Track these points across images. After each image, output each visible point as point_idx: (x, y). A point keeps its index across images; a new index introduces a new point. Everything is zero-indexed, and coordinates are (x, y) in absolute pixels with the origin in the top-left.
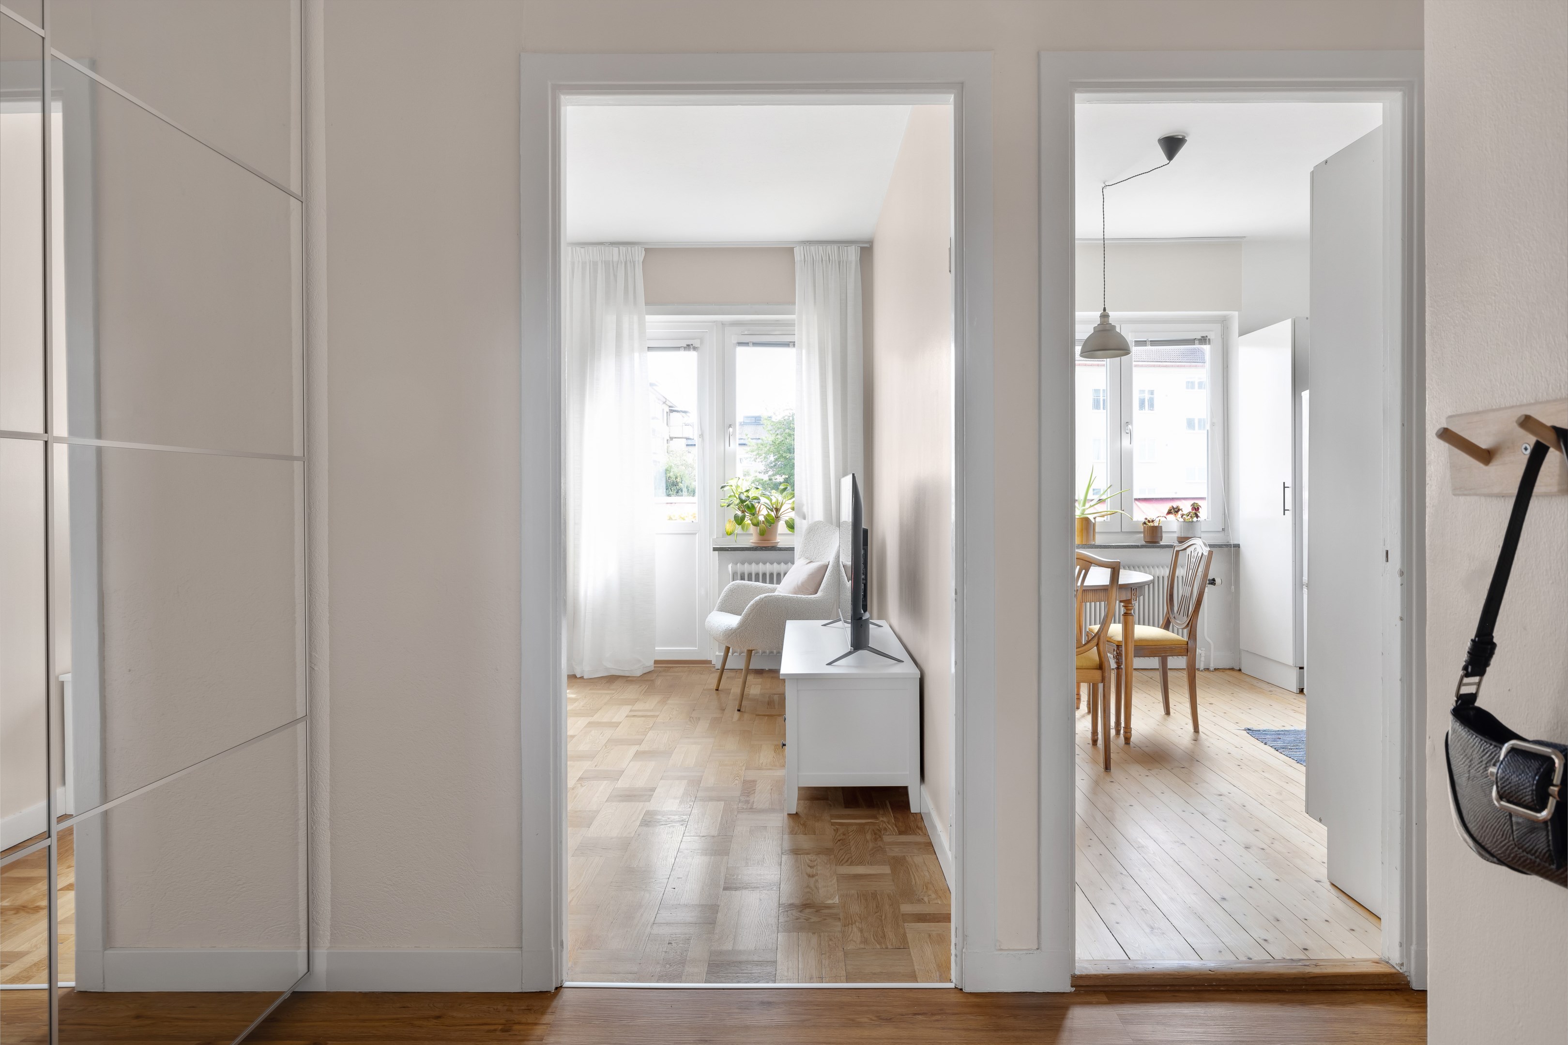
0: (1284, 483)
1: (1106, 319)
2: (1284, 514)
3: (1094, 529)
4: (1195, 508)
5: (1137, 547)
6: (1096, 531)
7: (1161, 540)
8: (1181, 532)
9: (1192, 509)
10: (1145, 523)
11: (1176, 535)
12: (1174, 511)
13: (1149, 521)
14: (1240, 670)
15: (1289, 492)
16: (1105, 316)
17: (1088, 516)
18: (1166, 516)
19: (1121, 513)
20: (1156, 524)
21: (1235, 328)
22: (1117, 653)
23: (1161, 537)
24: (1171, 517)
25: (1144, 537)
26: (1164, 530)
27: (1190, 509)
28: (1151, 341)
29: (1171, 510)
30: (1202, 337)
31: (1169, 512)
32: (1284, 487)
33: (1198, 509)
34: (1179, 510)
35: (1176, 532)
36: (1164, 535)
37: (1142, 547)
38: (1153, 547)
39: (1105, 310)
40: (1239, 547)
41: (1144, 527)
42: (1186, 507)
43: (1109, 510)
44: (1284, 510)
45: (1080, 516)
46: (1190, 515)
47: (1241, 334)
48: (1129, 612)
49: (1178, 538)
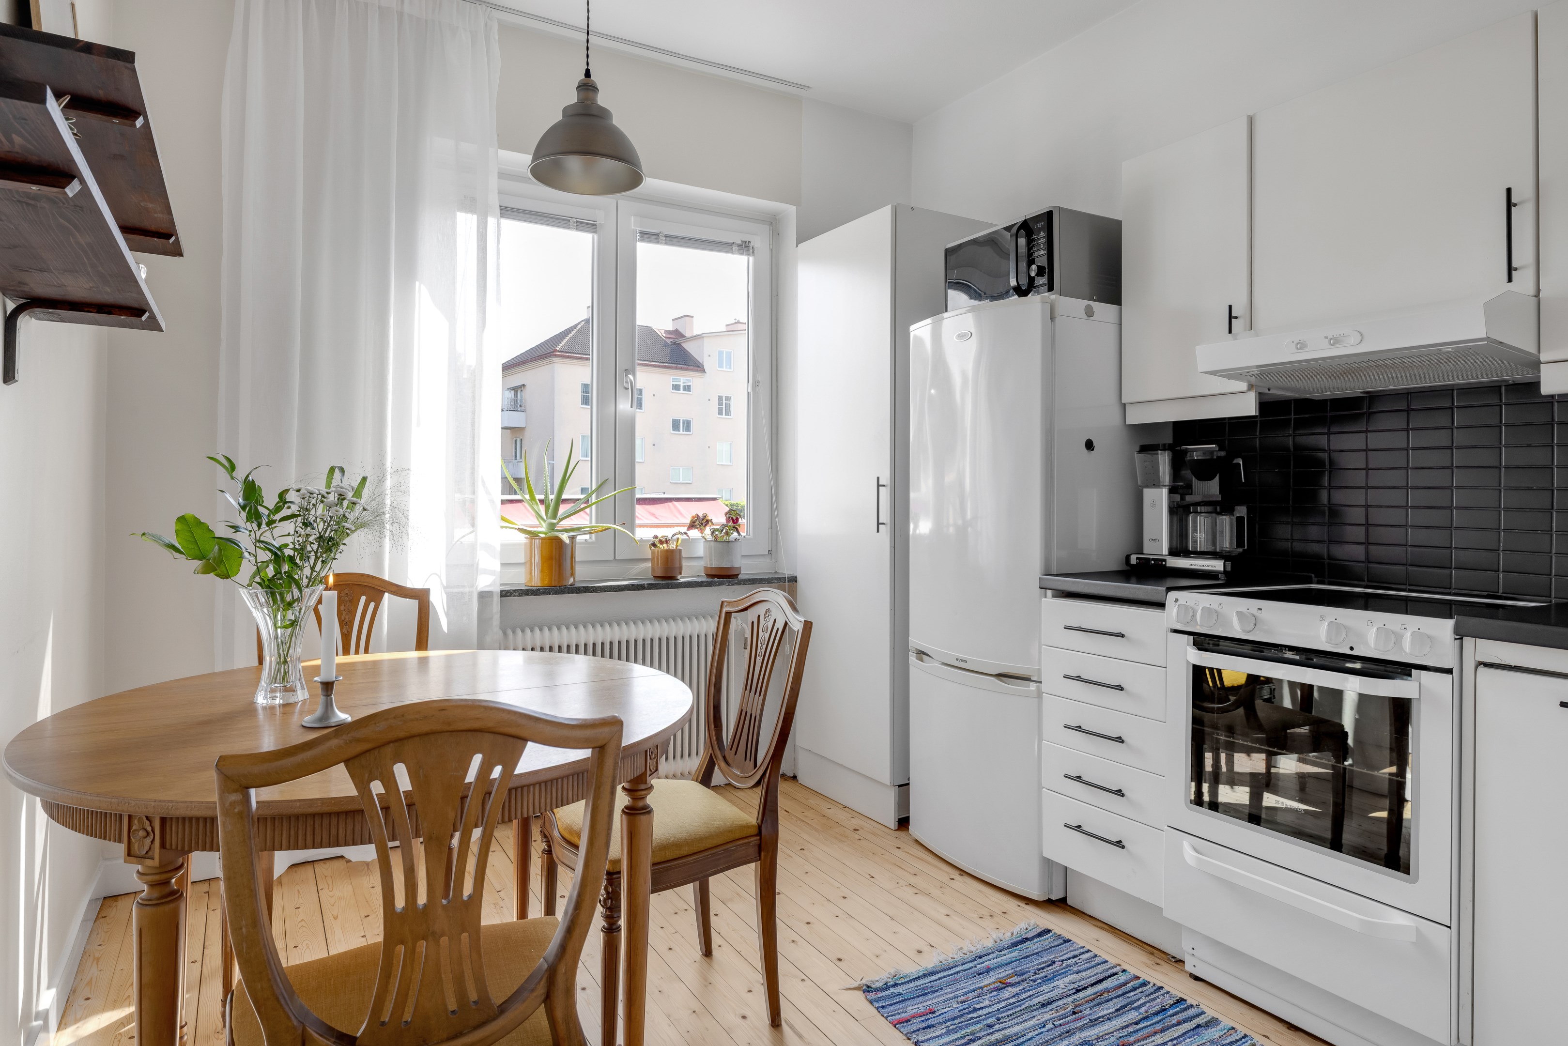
0: (878, 478)
1: (591, 94)
2: (878, 531)
3: (572, 556)
4: (732, 518)
5: (641, 587)
6: (577, 559)
7: (680, 573)
8: (711, 560)
9: (728, 520)
10: (654, 545)
11: (702, 564)
12: (699, 522)
13: (661, 542)
14: (795, 777)
15: (885, 493)
16: (587, 86)
17: (560, 535)
18: (687, 532)
19: (615, 530)
20: (672, 546)
21: (791, 232)
22: (608, 893)
23: (681, 568)
24: (694, 533)
25: (653, 568)
26: (684, 555)
27: (723, 520)
28: (666, 236)
29: (694, 522)
30: (743, 242)
31: (692, 526)
32: (879, 485)
33: (737, 519)
34: (707, 521)
35: (702, 557)
36: (684, 564)
37: (651, 587)
38: (668, 587)
39: (588, 74)
40: (796, 582)
41: (653, 553)
42: (719, 519)
43: (593, 524)
44: (878, 524)
45: (546, 534)
46: (724, 531)
47: (800, 240)
48: (640, 804)
49: (706, 568)
